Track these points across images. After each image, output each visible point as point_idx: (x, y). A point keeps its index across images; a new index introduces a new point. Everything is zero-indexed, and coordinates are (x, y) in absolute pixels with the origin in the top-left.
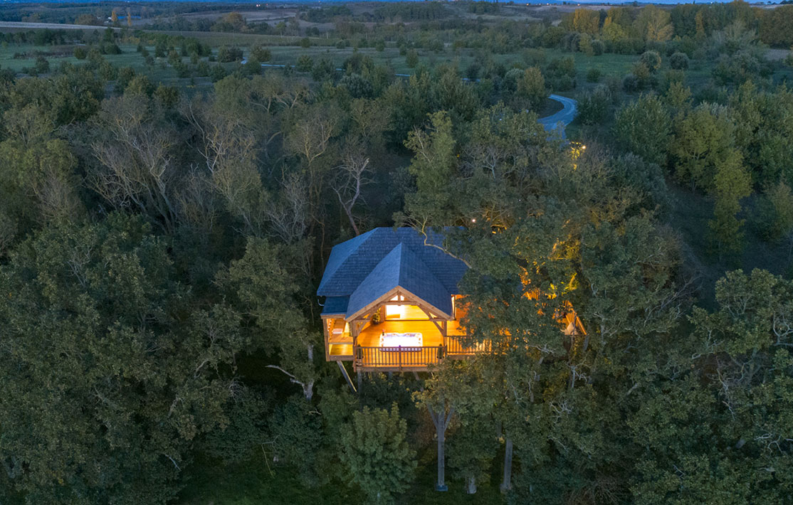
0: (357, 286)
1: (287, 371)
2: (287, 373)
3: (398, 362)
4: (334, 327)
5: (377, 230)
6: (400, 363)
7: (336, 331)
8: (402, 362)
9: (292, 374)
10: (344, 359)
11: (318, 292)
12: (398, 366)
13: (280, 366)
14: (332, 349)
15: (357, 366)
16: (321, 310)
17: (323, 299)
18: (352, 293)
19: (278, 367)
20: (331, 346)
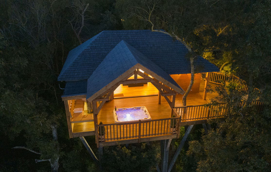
0: (93, 71)
1: (33, 150)
2: (33, 152)
3: (138, 134)
4: (75, 107)
5: (103, 33)
6: (140, 135)
7: (76, 110)
8: (142, 134)
9: (39, 152)
10: (86, 135)
11: (58, 78)
12: (138, 138)
13: (26, 146)
14: (74, 127)
15: (100, 142)
16: (62, 93)
17: (63, 84)
18: (89, 77)
19: (24, 148)
20: (73, 125)
